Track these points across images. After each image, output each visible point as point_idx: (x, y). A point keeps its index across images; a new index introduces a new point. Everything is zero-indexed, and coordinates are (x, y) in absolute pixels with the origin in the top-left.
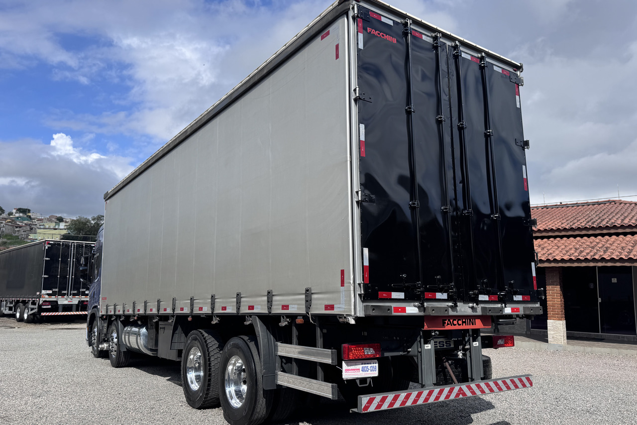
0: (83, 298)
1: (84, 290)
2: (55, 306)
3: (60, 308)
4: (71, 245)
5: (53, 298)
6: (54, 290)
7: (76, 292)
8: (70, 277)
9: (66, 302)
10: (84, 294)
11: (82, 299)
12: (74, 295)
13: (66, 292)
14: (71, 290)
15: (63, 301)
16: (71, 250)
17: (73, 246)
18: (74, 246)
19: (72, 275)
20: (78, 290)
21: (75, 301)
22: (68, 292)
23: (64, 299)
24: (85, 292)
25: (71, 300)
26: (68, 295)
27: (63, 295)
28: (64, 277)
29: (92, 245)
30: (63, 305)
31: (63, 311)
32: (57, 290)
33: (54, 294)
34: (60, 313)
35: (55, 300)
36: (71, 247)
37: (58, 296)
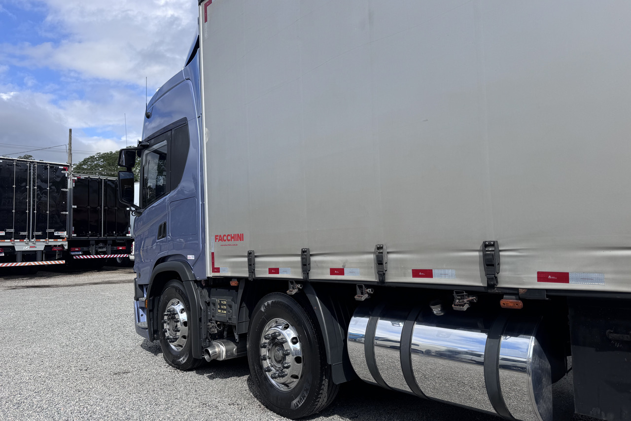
0: (52, 242)
1: (52, 230)
2: (11, 254)
3: (19, 257)
4: (30, 167)
5: (7, 243)
6: (8, 230)
7: (40, 233)
8: (31, 211)
9: (27, 248)
10: (52, 236)
11: (50, 244)
12: (38, 237)
13: (26, 233)
14: (33, 231)
15: (21, 246)
16: (30, 173)
17: (32, 168)
18: (34, 167)
19: (34, 210)
20: (43, 230)
21: (40, 246)
22: (29, 233)
23: (24, 244)
24: (53, 233)
25: (33, 245)
26: (29, 238)
27: (22, 238)
28: (22, 212)
29: (60, 167)
30: (23, 251)
31: (23, 261)
32: (12, 230)
33: (8, 236)
34: (19, 264)
35: (10, 244)
36: (30, 170)
37: (15, 239)
